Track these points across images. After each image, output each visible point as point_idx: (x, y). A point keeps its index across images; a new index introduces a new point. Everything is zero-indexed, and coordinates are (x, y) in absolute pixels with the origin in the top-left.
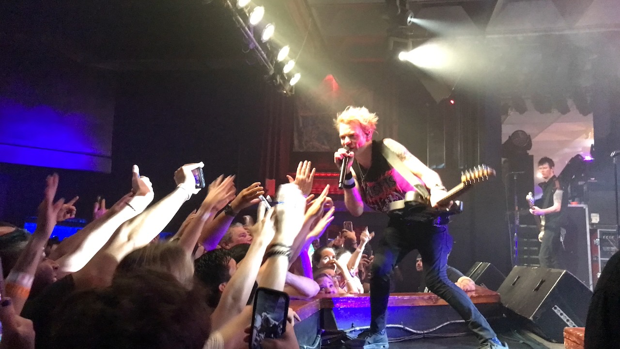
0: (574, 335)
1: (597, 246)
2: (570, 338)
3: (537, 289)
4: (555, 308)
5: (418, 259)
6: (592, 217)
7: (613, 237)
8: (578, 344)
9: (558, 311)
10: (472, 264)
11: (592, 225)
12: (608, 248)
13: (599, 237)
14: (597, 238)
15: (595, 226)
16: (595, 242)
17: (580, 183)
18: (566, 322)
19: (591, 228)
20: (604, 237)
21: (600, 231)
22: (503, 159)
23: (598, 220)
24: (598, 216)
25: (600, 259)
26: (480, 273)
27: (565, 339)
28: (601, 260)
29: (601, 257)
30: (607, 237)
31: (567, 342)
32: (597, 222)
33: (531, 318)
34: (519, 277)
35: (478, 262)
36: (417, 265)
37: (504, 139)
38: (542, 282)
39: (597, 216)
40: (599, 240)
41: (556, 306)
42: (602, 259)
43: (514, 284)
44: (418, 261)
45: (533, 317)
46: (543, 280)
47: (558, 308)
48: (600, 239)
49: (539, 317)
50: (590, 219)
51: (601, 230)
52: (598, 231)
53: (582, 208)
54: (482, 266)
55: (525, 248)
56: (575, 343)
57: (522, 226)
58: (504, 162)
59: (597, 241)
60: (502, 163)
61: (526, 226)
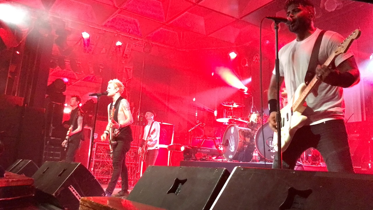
0: (88, 202)
1: (94, 152)
2: (84, 205)
3: (60, 175)
4: (71, 187)
6: (94, 135)
8: (90, 208)
9: (72, 189)
12: (99, 154)
13: (95, 147)
14: (95, 148)
15: (94, 140)
17: (90, 116)
18: (76, 196)
19: (92, 141)
20: (98, 147)
22: (47, 95)
23: (97, 137)
24: (97, 135)
25: (94, 160)
26: (22, 167)
27: (80, 205)
30: (100, 147)
31: (82, 207)
33: (54, 195)
34: (48, 168)
37: (49, 84)
38: (64, 170)
40: (95, 149)
41: (71, 186)
42: (95, 160)
43: (43, 173)
45: (55, 194)
47: (72, 187)
49: (59, 193)
52: (96, 143)
53: (89, 129)
54: (23, 162)
55: (52, 152)
56: (87, 208)
57: (52, 138)
58: (47, 97)
59: (94, 149)
60: (46, 97)
61: (54, 138)
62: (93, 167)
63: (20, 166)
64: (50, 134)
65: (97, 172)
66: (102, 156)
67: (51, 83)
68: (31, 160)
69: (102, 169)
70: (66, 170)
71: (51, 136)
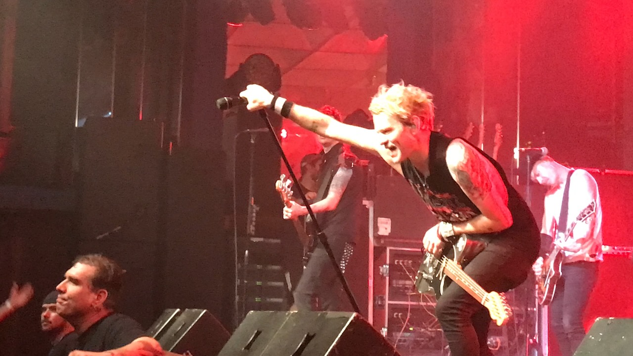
1: (385, 278)
5: (45, 305)
6: (379, 225)
7: (410, 262)
10: (158, 313)
11: (378, 238)
12: (401, 282)
13: (388, 262)
14: (385, 264)
15: (382, 242)
16: (381, 270)
19: (376, 245)
20: (396, 261)
21: (390, 250)
23: (389, 230)
24: (389, 221)
25: (387, 302)
26: (182, 331)
28: (389, 304)
29: (389, 300)
30: (401, 261)
32: (387, 234)
34: (258, 333)
35: (170, 310)
36: (42, 318)
38: (309, 338)
39: (387, 223)
40: (388, 267)
42: (391, 302)
43: (248, 347)
44: (45, 309)
46: (312, 334)
48: (390, 265)
50: (376, 228)
51: (392, 248)
52: (388, 250)
54: (183, 316)
55: (258, 283)
57: (255, 240)
59: (385, 269)
61: (261, 239)
62: (386, 325)
63: (176, 326)
64: (252, 229)
65: (400, 341)
66: (410, 291)
67: (236, 69)
68: (205, 311)
69: (414, 331)
70: (313, 336)
71: (253, 233)
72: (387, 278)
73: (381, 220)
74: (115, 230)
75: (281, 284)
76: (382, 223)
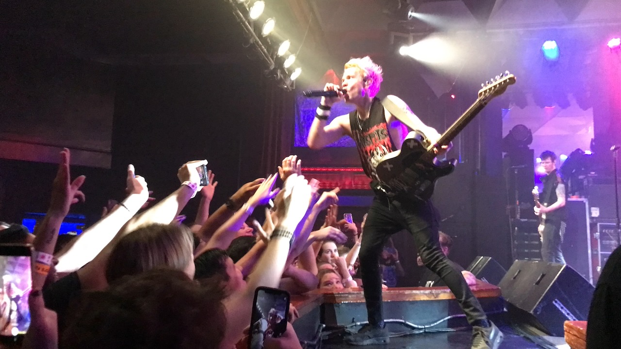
0: (575, 329)
1: (597, 240)
2: (571, 332)
3: (538, 283)
4: (556, 302)
5: (418, 254)
6: (592, 211)
7: (612, 231)
8: (578, 337)
9: (558, 305)
10: (473, 258)
11: (592, 218)
12: (608, 242)
14: (597, 232)
15: (595, 220)
16: (595, 236)
17: (581, 177)
18: (567, 316)
19: (591, 222)
20: (604, 231)
21: (600, 225)
22: (504, 154)
23: (598, 214)
24: (598, 209)
25: (600, 252)
26: (481, 267)
27: (566, 333)
28: (601, 254)
30: (607, 230)
31: (567, 335)
32: (597, 216)
33: (531, 312)
34: (520, 271)
35: (479, 257)
36: (418, 260)
37: (505, 134)
38: (543, 276)
39: (596, 210)
41: (556, 300)
42: (602, 252)
43: (515, 278)
44: (419, 256)
45: (534, 311)
46: (544, 273)
47: (558, 302)
48: (600, 232)
49: (540, 311)
50: (590, 213)
51: (600, 223)
52: (598, 224)
53: (582, 202)
54: (483, 260)
56: (575, 337)
57: (522, 220)
58: (505, 156)
59: (597, 235)
60: (503, 157)
61: (526, 220)
68: (490, 258)
70: (545, 275)
72: (599, 240)
73: (593, 209)
74: (450, 217)
75: (537, 243)
76: (594, 210)
